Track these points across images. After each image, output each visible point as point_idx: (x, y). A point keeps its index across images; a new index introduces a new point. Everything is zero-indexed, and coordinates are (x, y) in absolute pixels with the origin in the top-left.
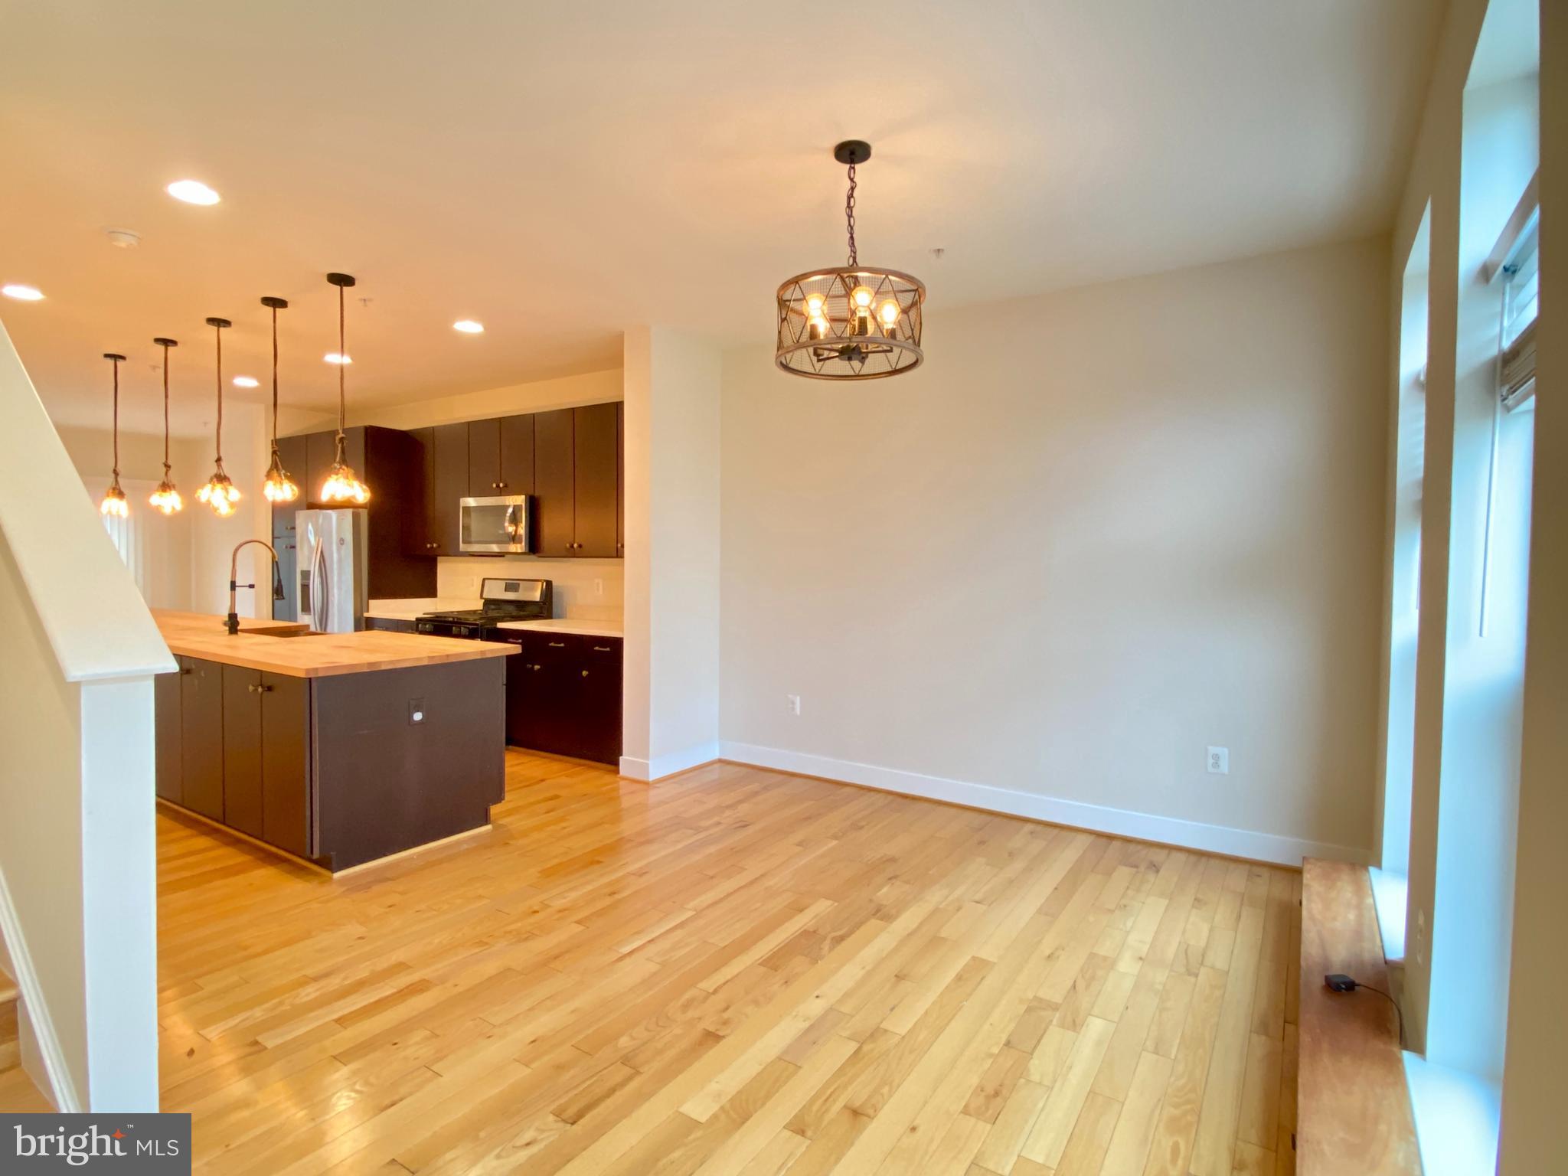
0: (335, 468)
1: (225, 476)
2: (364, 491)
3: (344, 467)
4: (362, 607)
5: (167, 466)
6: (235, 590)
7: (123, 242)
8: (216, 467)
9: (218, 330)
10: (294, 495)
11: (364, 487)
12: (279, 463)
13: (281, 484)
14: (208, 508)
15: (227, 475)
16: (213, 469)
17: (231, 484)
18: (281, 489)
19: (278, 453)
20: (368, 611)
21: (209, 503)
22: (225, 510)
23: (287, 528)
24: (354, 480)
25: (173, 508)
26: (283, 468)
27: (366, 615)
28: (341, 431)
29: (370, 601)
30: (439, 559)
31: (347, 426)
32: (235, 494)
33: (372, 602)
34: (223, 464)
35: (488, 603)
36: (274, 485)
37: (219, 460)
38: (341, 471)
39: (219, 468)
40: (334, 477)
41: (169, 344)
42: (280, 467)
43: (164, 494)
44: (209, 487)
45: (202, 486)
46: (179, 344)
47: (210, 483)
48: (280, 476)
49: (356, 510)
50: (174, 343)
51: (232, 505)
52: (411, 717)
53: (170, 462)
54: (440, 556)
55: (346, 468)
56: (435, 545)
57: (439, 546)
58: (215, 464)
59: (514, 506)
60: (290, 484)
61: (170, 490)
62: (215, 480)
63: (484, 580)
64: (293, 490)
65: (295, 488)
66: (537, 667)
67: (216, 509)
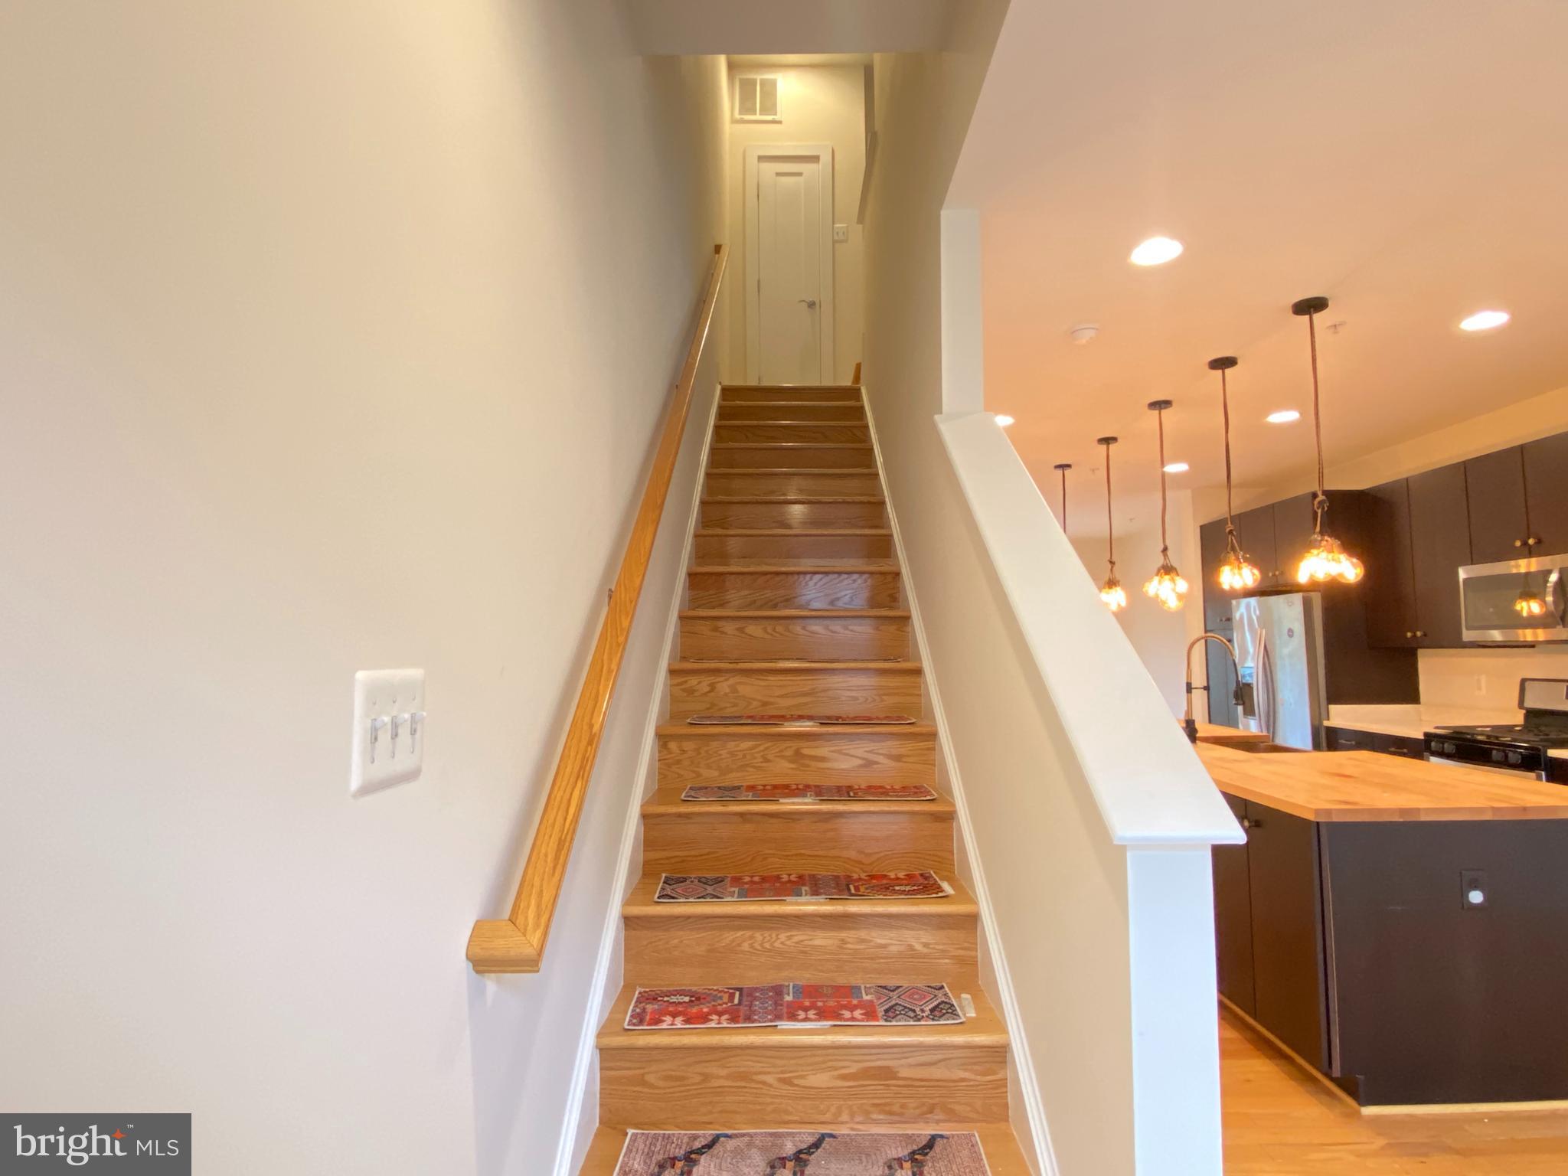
0: (1316, 540)
1: (1172, 566)
2: (1353, 565)
3: (1326, 538)
4: (1320, 714)
5: (1112, 563)
6: (1191, 692)
7: (1085, 337)
8: (1162, 558)
9: (1160, 414)
10: (1255, 580)
11: (1355, 560)
12: (1236, 545)
13: (1240, 568)
14: (1156, 602)
15: (1174, 565)
16: (1160, 561)
17: (1178, 575)
18: (1240, 574)
19: (1235, 533)
20: (1328, 720)
21: (1157, 596)
22: (1173, 603)
23: (1221, 620)
24: (1340, 553)
25: (1119, 605)
26: (1241, 550)
27: (1326, 723)
28: (1320, 493)
29: (1331, 708)
30: (1420, 652)
31: (1327, 488)
32: (1182, 585)
33: (1334, 709)
34: (1169, 553)
35: (1533, 715)
36: (1231, 570)
37: (1165, 550)
38: (1324, 543)
39: (1165, 559)
40: (1315, 552)
41: (1110, 442)
42: (1237, 548)
43: (1111, 591)
44: (1156, 579)
45: (1149, 579)
46: (1119, 440)
47: (1157, 575)
48: (1238, 559)
49: (1306, 594)
50: (1114, 439)
51: (1180, 597)
52: (1464, 895)
53: (1114, 559)
54: (1421, 648)
55: (1329, 539)
56: (1419, 634)
57: (1425, 635)
58: (1161, 554)
59: (1560, 569)
60: (1250, 567)
61: (1116, 586)
62: (1162, 571)
63: (1524, 681)
64: (1253, 574)
65: (1256, 572)
67: (1164, 603)
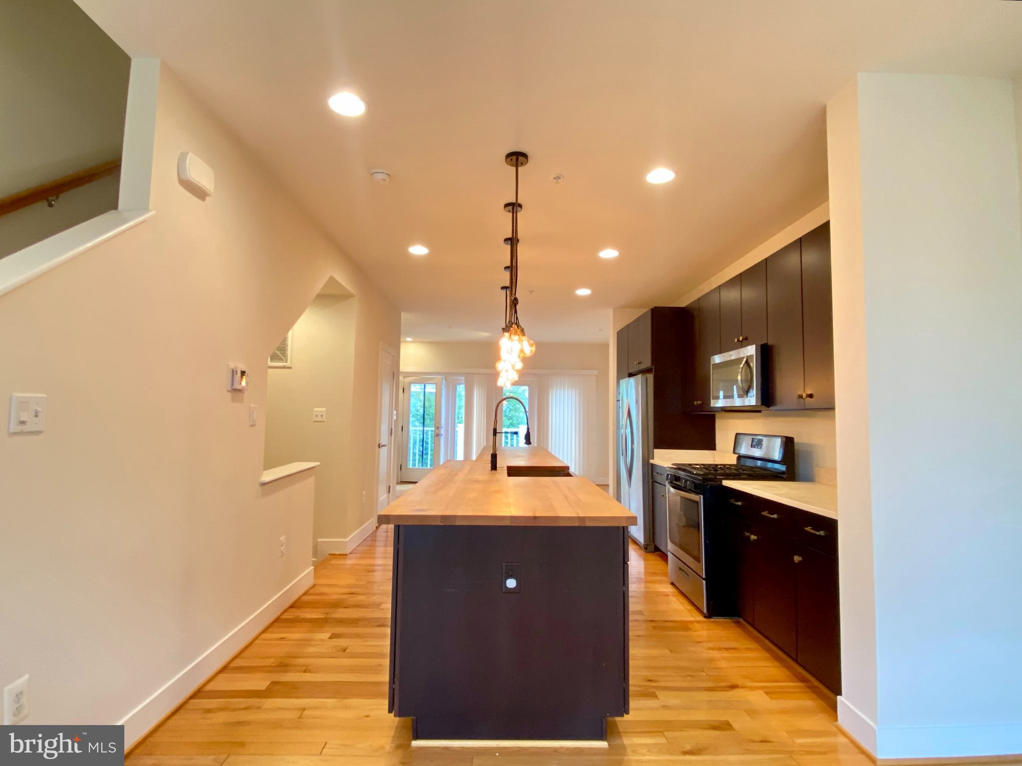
6: (496, 435)
29: (655, 450)
30: (717, 416)
33: (657, 452)
35: (740, 458)
56: (699, 402)
59: (747, 357)
63: (737, 434)
66: (753, 537)
